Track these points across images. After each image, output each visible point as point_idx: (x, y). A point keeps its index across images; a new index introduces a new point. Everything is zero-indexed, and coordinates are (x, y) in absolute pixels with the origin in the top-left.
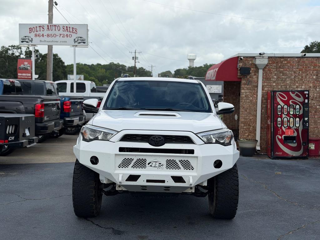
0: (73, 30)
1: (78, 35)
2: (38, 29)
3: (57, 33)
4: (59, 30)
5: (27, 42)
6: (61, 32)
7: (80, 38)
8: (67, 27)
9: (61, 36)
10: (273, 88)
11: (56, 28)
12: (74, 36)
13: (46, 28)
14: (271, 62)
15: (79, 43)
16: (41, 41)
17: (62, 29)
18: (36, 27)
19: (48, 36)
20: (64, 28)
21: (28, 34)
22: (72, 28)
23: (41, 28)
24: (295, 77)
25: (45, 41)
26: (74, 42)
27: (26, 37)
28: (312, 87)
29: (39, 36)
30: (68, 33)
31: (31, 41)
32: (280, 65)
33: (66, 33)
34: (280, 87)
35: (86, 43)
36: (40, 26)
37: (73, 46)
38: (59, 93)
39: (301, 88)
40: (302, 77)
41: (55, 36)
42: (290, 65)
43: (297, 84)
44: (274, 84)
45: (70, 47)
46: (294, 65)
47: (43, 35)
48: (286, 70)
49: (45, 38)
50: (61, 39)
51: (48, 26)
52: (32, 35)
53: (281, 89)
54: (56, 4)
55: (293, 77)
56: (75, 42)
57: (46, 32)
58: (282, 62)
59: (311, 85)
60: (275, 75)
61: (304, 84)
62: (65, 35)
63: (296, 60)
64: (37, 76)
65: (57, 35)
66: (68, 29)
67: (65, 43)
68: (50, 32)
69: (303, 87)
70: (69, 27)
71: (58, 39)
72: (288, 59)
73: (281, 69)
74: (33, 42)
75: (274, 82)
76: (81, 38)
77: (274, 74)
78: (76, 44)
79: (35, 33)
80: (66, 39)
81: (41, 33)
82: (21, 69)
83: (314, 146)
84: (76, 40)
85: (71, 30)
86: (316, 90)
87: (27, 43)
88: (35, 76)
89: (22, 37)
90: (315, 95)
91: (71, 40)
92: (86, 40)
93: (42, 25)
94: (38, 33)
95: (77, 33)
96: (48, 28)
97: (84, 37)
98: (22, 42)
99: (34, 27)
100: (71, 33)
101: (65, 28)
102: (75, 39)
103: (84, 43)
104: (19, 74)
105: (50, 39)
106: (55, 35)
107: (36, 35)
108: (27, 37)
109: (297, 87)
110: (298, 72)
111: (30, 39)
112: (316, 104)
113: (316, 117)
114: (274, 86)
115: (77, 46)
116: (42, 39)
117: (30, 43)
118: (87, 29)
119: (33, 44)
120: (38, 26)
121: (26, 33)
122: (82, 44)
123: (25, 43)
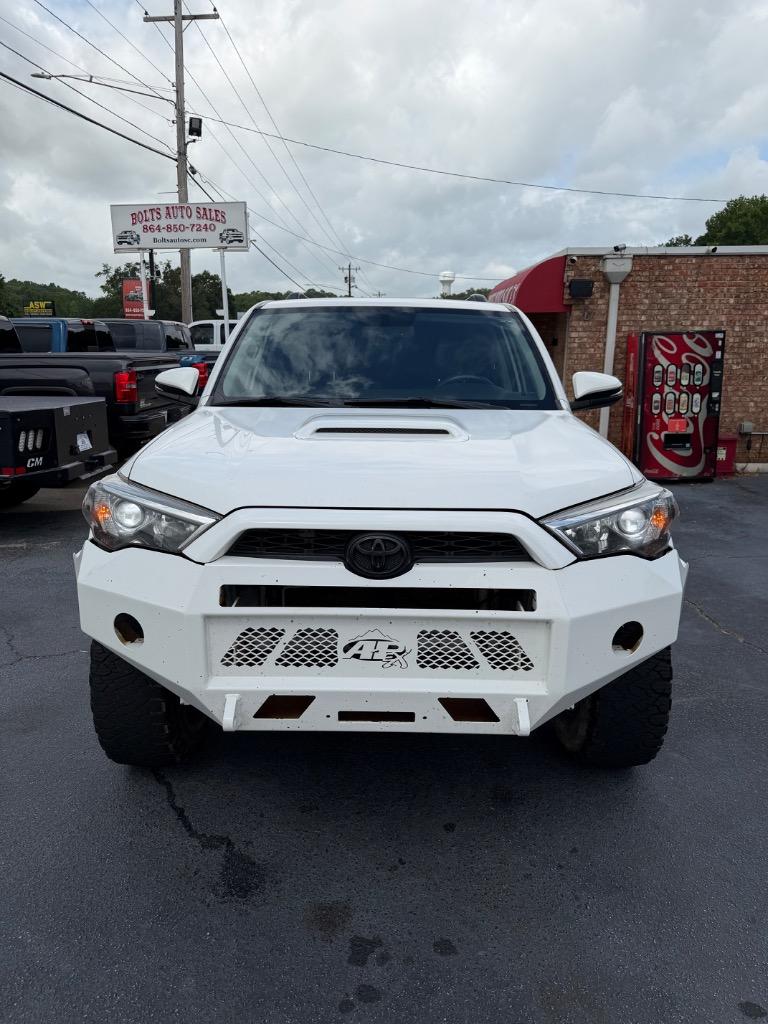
0: (217, 215)
1: (229, 225)
2: (149, 215)
3: (187, 222)
4: (190, 217)
5: (129, 243)
6: (194, 220)
7: (231, 232)
8: (204, 209)
9: (195, 228)
10: (641, 327)
11: (184, 212)
12: (220, 228)
13: (163, 212)
14: (638, 268)
15: (231, 242)
16: (155, 240)
17: (194, 214)
18: (145, 211)
19: (169, 228)
20: (198, 212)
21: (129, 227)
22: (216, 211)
23: (155, 214)
24: (689, 301)
25: (164, 240)
26: (220, 241)
27: (126, 232)
28: (725, 323)
29: (151, 229)
30: (209, 223)
31: (138, 240)
32: (657, 273)
33: (203, 222)
34: (655, 323)
35: (244, 242)
36: (151, 210)
37: (219, 248)
38: (196, 345)
39: (701, 325)
40: (705, 301)
41: (182, 228)
42: (681, 273)
43: (693, 317)
44: (643, 318)
45: (214, 251)
46: (689, 273)
47: (159, 228)
48: (671, 286)
49: (164, 234)
50: (195, 235)
51: (167, 208)
52: (138, 229)
53: (659, 329)
54: (194, 172)
55: (685, 301)
56: (222, 240)
57: (164, 222)
58: (661, 268)
59: (723, 318)
60: (646, 298)
61: (707, 318)
62: (203, 226)
63: (694, 261)
64: (153, 312)
65: (186, 226)
66: (208, 212)
67: (204, 244)
68: (172, 222)
69: (706, 323)
70: (210, 210)
71: (189, 234)
72: (677, 261)
73: (661, 284)
74: (140, 242)
75: (644, 313)
76: (233, 231)
77: (643, 296)
78: (225, 244)
79: (144, 223)
80: (203, 234)
81: (156, 223)
82: (129, 300)
83: (724, 452)
84: (225, 235)
85: (214, 215)
86: (734, 331)
87: (130, 246)
88: (148, 313)
89: (118, 233)
90: (731, 340)
91: (213, 237)
92: (244, 235)
93: (155, 207)
94: (148, 224)
95: (224, 223)
96: (169, 214)
97: (241, 229)
98: (120, 243)
99: (140, 212)
100: (214, 223)
101: (202, 212)
102: (221, 234)
103: (241, 241)
104: (127, 310)
105: (174, 235)
107: (145, 229)
108: (128, 234)
109: (693, 324)
110: (697, 289)
111: (134, 236)
112: (730, 361)
113: (730, 388)
114: (642, 322)
115: (226, 248)
116: (157, 235)
117: (136, 245)
118: (245, 212)
119: (139, 246)
120: (147, 209)
121: (126, 224)
122: (236, 243)
123: (125, 246)
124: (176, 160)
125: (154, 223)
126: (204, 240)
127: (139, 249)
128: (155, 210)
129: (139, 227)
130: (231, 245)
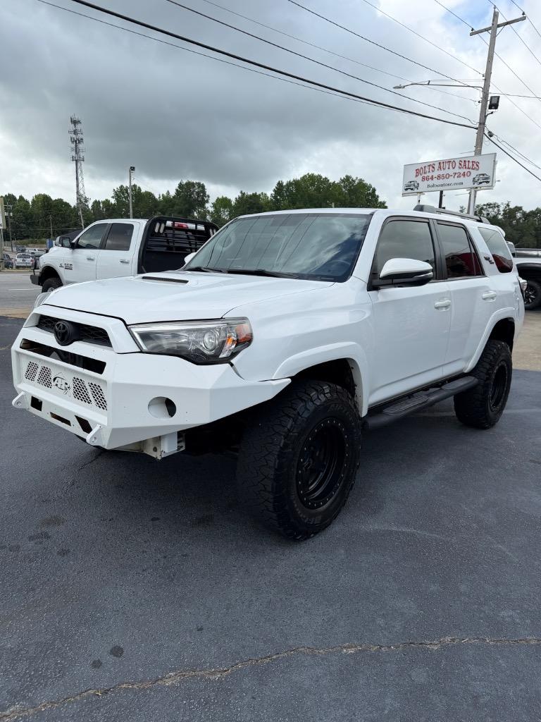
0: (473, 165)
1: (480, 172)
2: (427, 169)
3: (451, 172)
4: (454, 168)
5: (412, 189)
6: (457, 170)
7: (482, 176)
8: (465, 161)
9: (457, 175)
11: (451, 164)
12: (474, 173)
13: (436, 167)
15: (480, 183)
16: (428, 186)
17: (458, 164)
18: (425, 167)
19: (439, 177)
20: (460, 164)
21: (414, 179)
22: (473, 162)
23: (431, 168)
25: (434, 186)
26: (472, 183)
29: (427, 179)
30: (466, 171)
31: (417, 186)
33: (462, 171)
35: (491, 182)
36: (429, 166)
37: (472, 188)
47: (432, 178)
49: (436, 182)
50: (457, 180)
51: (440, 163)
52: (419, 179)
56: (474, 182)
57: (436, 174)
62: (462, 173)
65: (450, 174)
66: (467, 163)
67: (461, 186)
68: (441, 172)
70: (469, 161)
71: (451, 180)
74: (419, 188)
76: (483, 175)
78: (476, 185)
79: (423, 175)
80: (462, 179)
81: (430, 175)
84: (477, 179)
85: (471, 164)
87: (412, 191)
89: (407, 182)
91: (468, 180)
92: (491, 178)
93: (432, 164)
94: (426, 175)
95: (478, 170)
96: (440, 167)
97: (490, 174)
98: (406, 189)
99: (421, 168)
100: (471, 170)
101: (462, 164)
102: (474, 178)
103: (488, 182)
105: (441, 182)
106: (448, 176)
107: (423, 179)
108: (412, 183)
111: (416, 184)
115: (477, 187)
116: (430, 182)
117: (416, 190)
118: (494, 161)
119: (418, 191)
120: (427, 165)
121: (412, 177)
122: (484, 184)
123: (409, 191)
125: (428, 174)
126: (461, 184)
127: (418, 193)
128: (432, 166)
129: (420, 177)
130: (480, 185)
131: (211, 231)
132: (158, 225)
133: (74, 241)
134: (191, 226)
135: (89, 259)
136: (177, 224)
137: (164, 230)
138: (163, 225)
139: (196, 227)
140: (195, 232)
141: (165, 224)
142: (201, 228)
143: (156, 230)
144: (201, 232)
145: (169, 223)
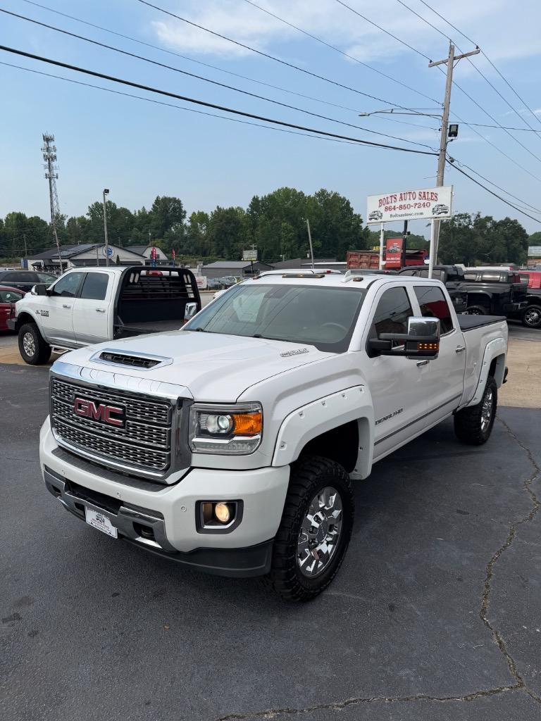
0: (432, 196)
1: (439, 202)
2: (389, 200)
3: (412, 202)
4: (414, 199)
5: (376, 219)
6: (417, 201)
7: (440, 207)
8: (424, 193)
9: (417, 206)
11: (411, 196)
12: (433, 204)
13: (398, 197)
15: (440, 213)
16: (391, 216)
17: (418, 196)
18: (387, 197)
19: (401, 207)
20: (420, 196)
21: (377, 209)
22: (432, 193)
23: (393, 198)
25: (396, 216)
26: (432, 214)
27: (375, 213)
29: (390, 209)
30: (426, 201)
31: (381, 217)
33: (422, 202)
35: (449, 212)
36: (391, 196)
47: (394, 209)
49: (398, 212)
50: (417, 210)
51: (401, 195)
52: (382, 209)
54: (452, 160)
56: (434, 212)
57: (398, 204)
62: (422, 204)
65: (411, 205)
67: (422, 216)
68: (403, 203)
70: (428, 193)
71: (412, 210)
74: (383, 218)
76: (442, 205)
78: (436, 215)
79: (386, 205)
80: (422, 210)
81: (393, 205)
84: (436, 209)
85: (430, 196)
87: (376, 221)
89: (371, 213)
91: (428, 211)
92: (449, 208)
93: (394, 195)
94: (388, 206)
95: (436, 201)
96: (401, 198)
97: (447, 204)
98: (370, 219)
99: (385, 199)
100: (430, 201)
101: (422, 195)
102: (433, 209)
103: (446, 212)
105: (403, 212)
106: (409, 206)
107: (386, 209)
111: (380, 215)
115: (436, 218)
116: (393, 212)
117: (380, 220)
118: (451, 192)
119: (383, 220)
120: (389, 196)
121: (376, 207)
122: (443, 214)
123: (373, 220)
124: (438, 155)
125: (390, 205)
126: (422, 214)
127: (382, 222)
129: (383, 207)
130: (439, 215)
131: (185, 276)
132: (132, 275)
133: (49, 289)
134: (166, 273)
135: (65, 307)
136: (151, 272)
137: (139, 279)
138: (137, 275)
139: (170, 273)
140: (169, 278)
141: (140, 273)
142: (175, 274)
143: (131, 281)
144: (174, 278)
145: (143, 272)
